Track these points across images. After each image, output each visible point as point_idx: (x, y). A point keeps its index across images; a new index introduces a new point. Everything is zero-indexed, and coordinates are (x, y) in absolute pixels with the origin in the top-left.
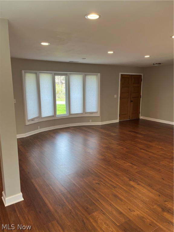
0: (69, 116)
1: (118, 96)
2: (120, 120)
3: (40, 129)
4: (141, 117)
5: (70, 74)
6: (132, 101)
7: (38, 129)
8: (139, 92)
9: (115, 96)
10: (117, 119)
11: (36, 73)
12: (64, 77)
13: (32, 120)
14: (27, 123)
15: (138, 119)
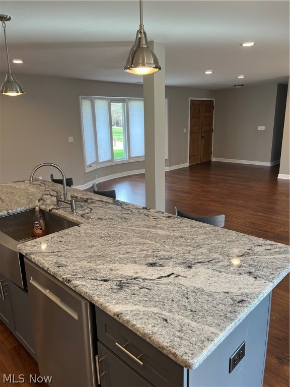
0: (129, 160)
1: (187, 130)
2: (190, 163)
3: (98, 178)
4: (213, 159)
5: (129, 100)
6: (203, 137)
7: (96, 179)
8: (211, 124)
9: (185, 130)
10: (187, 162)
11: (91, 100)
12: (121, 104)
13: (90, 166)
14: (88, 170)
15: (210, 162)
